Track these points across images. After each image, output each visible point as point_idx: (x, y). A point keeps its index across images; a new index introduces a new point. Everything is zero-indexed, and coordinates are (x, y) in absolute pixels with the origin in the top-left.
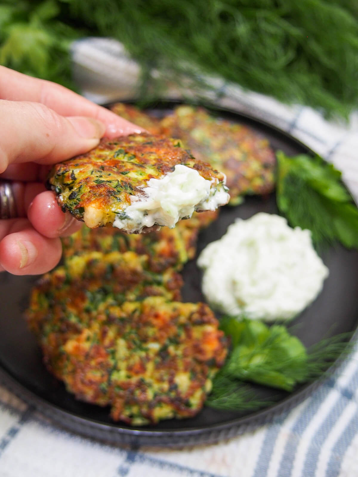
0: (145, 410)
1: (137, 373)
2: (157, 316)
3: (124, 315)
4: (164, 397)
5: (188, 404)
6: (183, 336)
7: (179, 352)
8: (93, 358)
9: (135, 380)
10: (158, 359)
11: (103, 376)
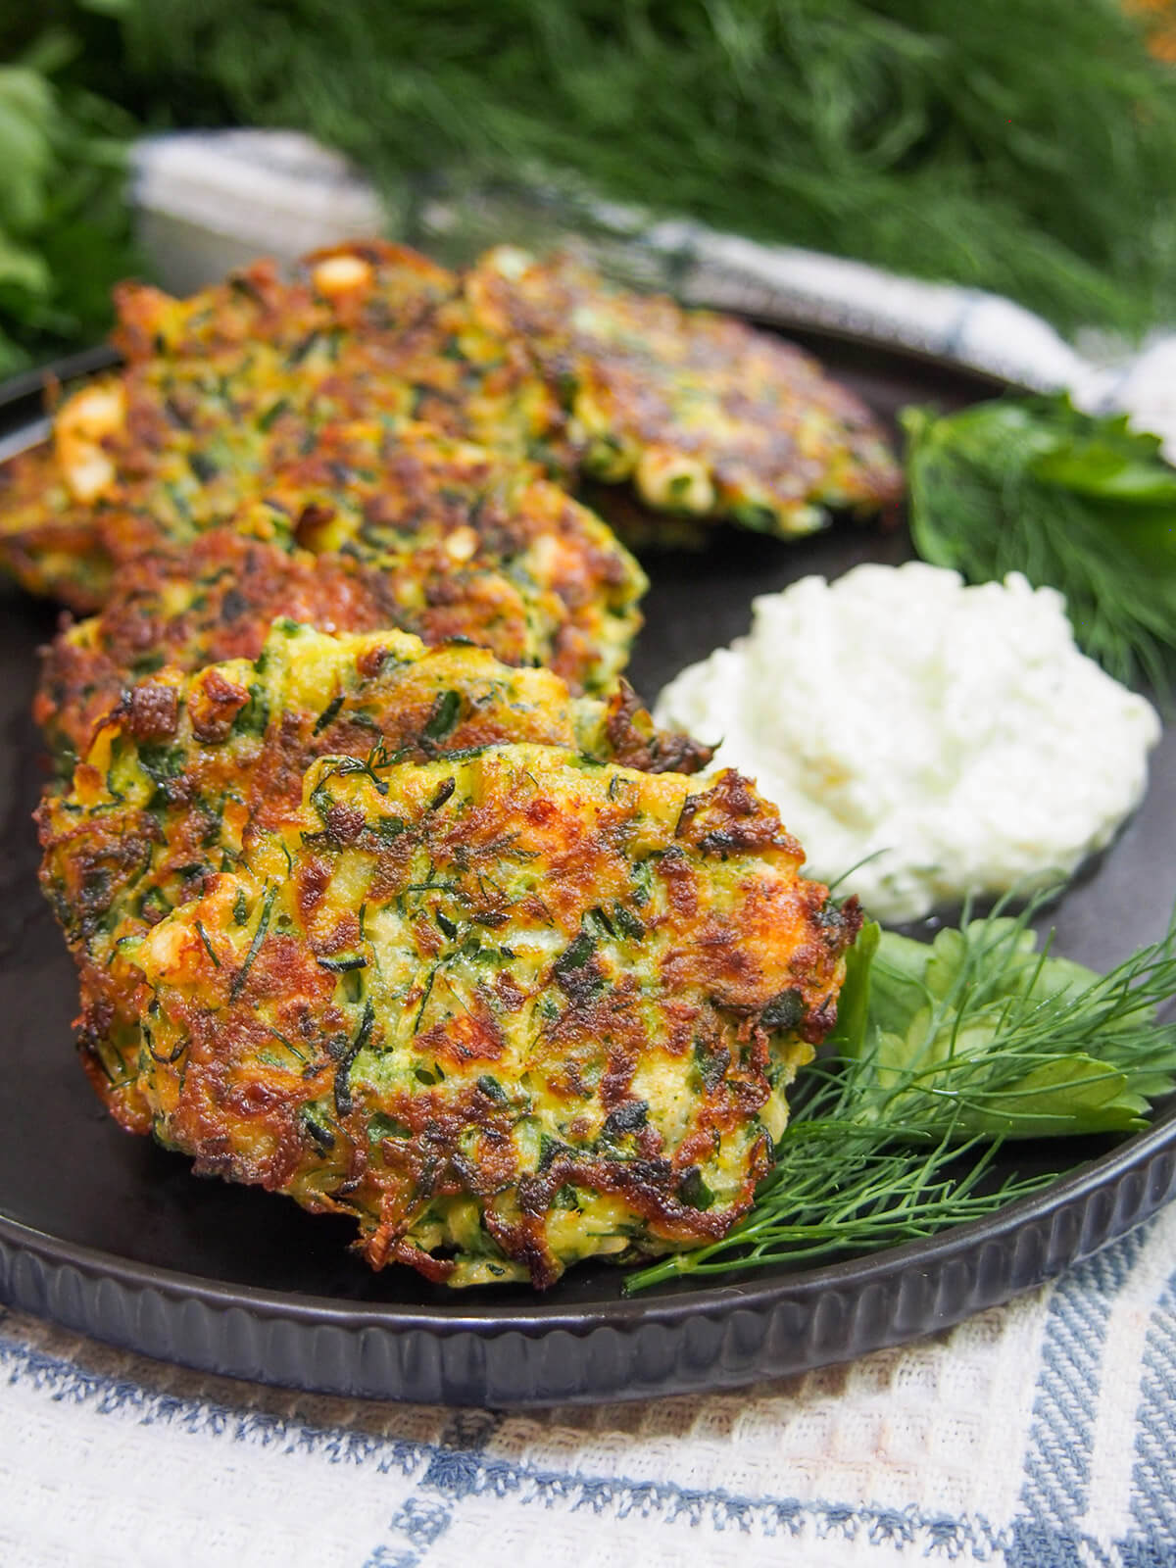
0: (503, 1219)
1: (463, 1059)
2: (540, 814)
3: (394, 807)
4: (584, 1162)
5: (693, 1193)
6: (658, 901)
7: (645, 969)
8: (261, 992)
9: (454, 1086)
10: (558, 1000)
11: (310, 1072)
